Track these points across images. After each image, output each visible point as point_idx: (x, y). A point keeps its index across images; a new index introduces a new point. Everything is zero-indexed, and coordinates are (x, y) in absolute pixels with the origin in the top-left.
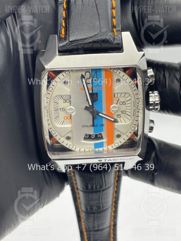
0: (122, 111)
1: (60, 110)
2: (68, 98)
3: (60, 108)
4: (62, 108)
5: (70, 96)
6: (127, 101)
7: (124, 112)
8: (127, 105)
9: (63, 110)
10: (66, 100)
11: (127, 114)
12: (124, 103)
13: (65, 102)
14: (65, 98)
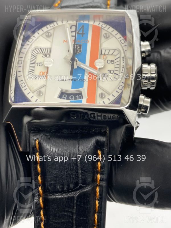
0: (109, 70)
1: (36, 65)
2: (48, 52)
3: (38, 63)
4: (40, 63)
5: (51, 48)
6: (116, 59)
7: (112, 72)
8: (116, 64)
9: (41, 65)
10: (46, 54)
11: (115, 73)
12: (112, 62)
13: (44, 56)
14: (45, 52)
